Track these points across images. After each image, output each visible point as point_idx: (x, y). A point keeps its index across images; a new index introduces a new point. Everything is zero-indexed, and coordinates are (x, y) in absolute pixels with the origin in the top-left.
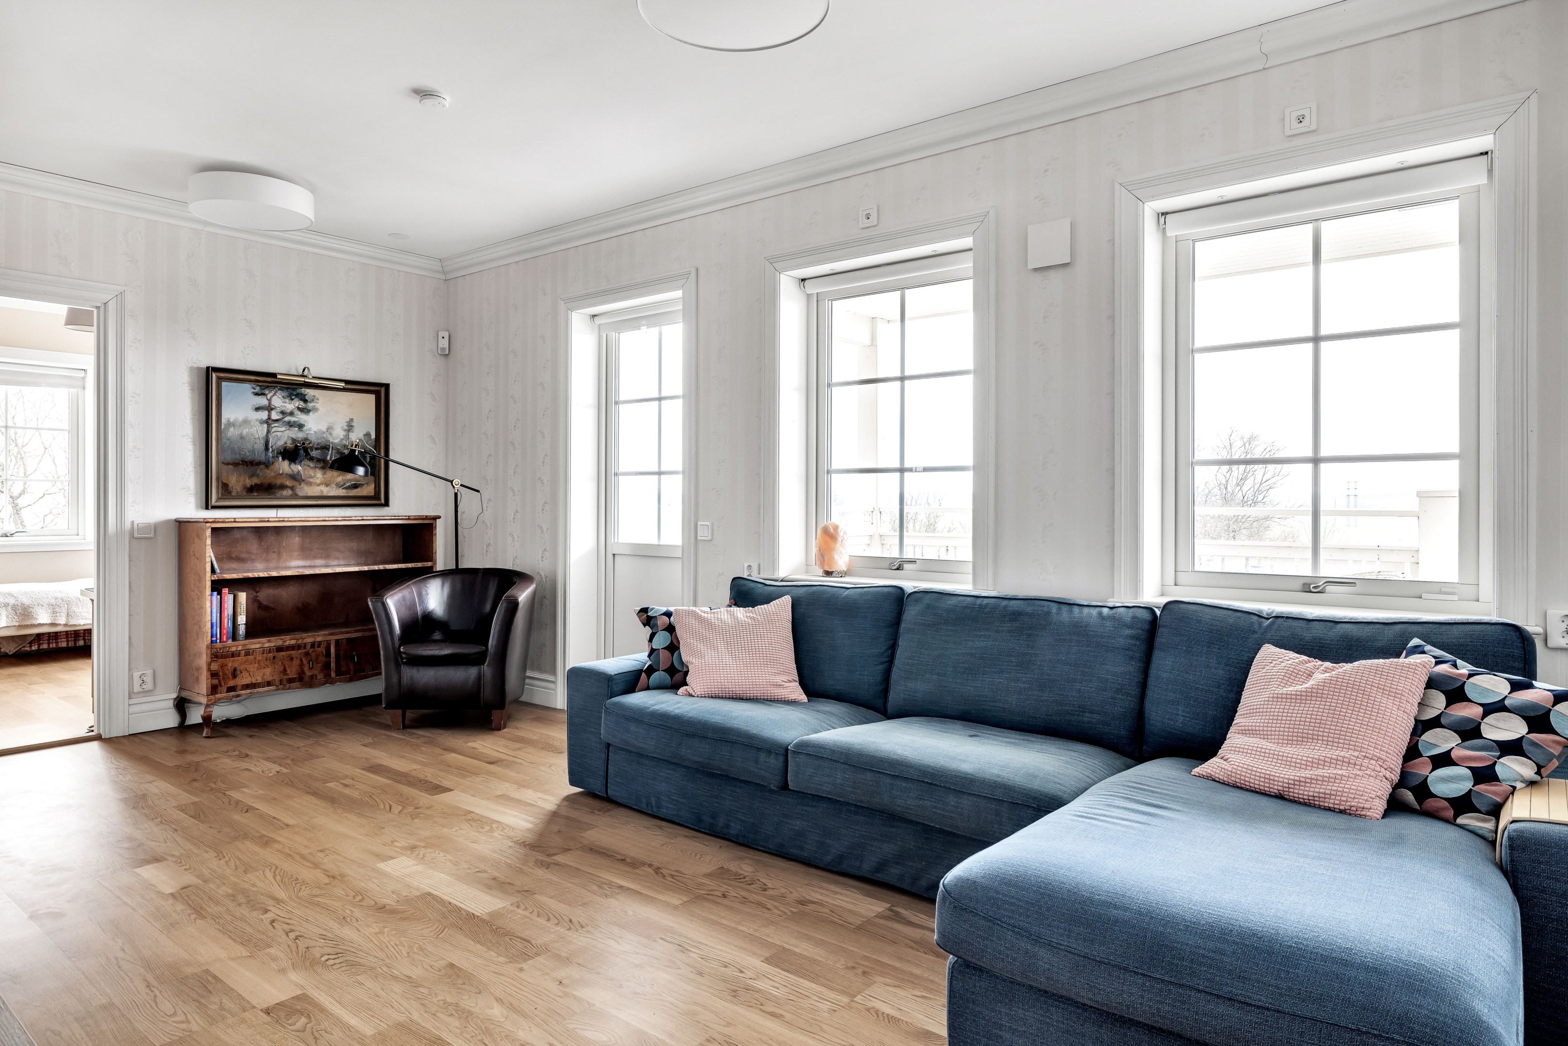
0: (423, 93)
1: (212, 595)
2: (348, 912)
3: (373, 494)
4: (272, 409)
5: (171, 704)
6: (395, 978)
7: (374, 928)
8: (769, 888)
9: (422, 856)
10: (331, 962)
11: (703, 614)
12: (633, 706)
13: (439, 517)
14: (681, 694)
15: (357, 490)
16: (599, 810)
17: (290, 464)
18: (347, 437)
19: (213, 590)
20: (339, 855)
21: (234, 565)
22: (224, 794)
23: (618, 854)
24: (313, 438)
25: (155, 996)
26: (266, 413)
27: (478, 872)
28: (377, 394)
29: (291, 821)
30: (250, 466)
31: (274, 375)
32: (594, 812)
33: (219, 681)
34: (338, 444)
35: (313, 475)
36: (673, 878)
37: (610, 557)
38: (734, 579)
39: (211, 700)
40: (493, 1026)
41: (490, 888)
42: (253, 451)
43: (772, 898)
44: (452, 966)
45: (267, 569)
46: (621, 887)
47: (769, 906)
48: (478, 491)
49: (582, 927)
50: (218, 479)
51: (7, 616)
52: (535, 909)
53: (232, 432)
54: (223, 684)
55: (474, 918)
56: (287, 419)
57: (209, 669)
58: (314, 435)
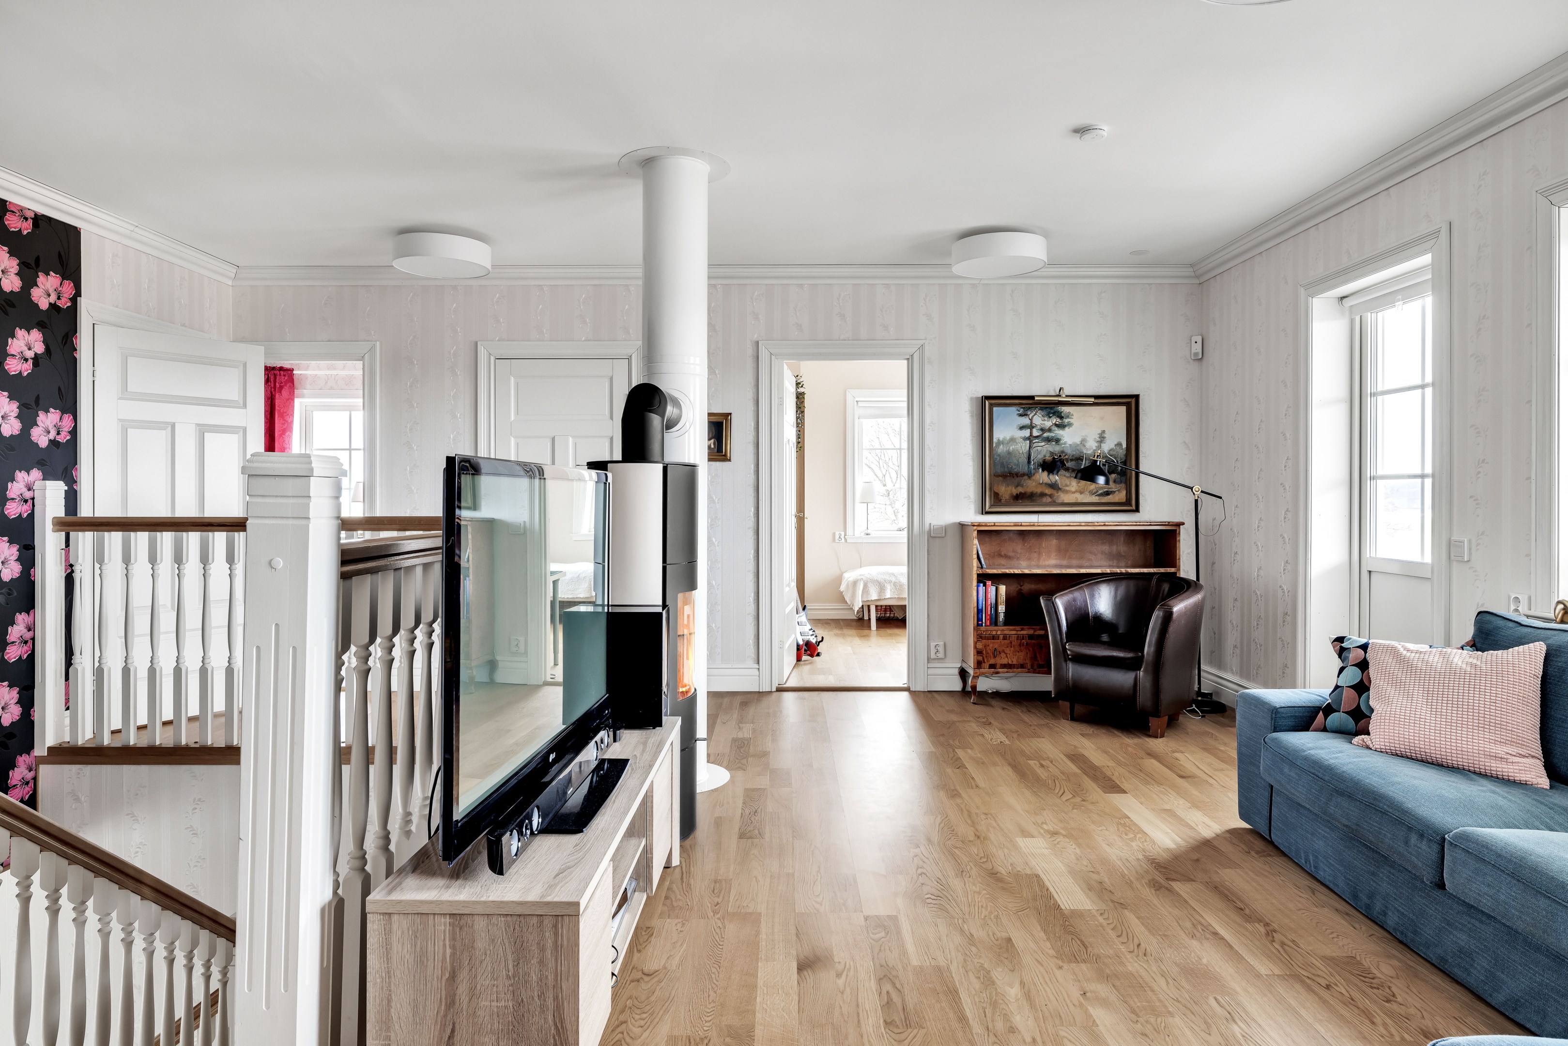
0: (1081, 131)
1: (978, 586)
2: (969, 867)
3: (1124, 500)
4: (1033, 427)
5: (956, 671)
6: (962, 931)
7: (976, 887)
8: (1395, 1001)
9: (1056, 842)
10: (929, 901)
11: (1405, 652)
12: (1290, 745)
13: (1183, 524)
14: (1355, 743)
15: (1109, 497)
16: (1257, 852)
17: (1048, 475)
18: (1099, 447)
19: (979, 582)
20: (996, 821)
21: (1003, 561)
22: (954, 751)
23: (1241, 901)
24: (1069, 451)
25: (817, 880)
26: (1029, 430)
27: (1092, 872)
28: (1128, 405)
29: (982, 784)
30: (1016, 477)
31: (1032, 398)
32: (1249, 853)
33: (983, 658)
34: (1091, 455)
35: (1068, 483)
36: (1282, 947)
37: (1365, 575)
38: (1479, 613)
39: (976, 673)
40: (1002, 1002)
41: (1090, 888)
42: (1018, 465)
43: (1390, 1014)
44: (1009, 940)
45: (1028, 567)
46: (1216, 934)
47: (1378, 1020)
48: (1220, 498)
49: (1145, 955)
50: (990, 489)
51: (891, 590)
52: (1115, 922)
53: (1001, 449)
54: (986, 661)
55: (1057, 909)
56: (1046, 435)
57: (975, 647)
58: (1069, 448)
